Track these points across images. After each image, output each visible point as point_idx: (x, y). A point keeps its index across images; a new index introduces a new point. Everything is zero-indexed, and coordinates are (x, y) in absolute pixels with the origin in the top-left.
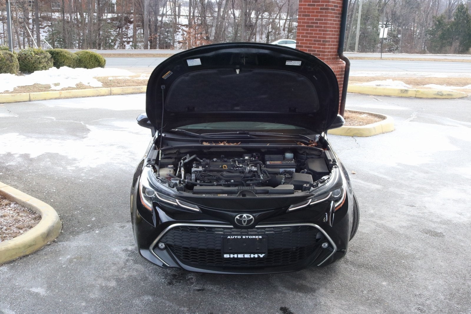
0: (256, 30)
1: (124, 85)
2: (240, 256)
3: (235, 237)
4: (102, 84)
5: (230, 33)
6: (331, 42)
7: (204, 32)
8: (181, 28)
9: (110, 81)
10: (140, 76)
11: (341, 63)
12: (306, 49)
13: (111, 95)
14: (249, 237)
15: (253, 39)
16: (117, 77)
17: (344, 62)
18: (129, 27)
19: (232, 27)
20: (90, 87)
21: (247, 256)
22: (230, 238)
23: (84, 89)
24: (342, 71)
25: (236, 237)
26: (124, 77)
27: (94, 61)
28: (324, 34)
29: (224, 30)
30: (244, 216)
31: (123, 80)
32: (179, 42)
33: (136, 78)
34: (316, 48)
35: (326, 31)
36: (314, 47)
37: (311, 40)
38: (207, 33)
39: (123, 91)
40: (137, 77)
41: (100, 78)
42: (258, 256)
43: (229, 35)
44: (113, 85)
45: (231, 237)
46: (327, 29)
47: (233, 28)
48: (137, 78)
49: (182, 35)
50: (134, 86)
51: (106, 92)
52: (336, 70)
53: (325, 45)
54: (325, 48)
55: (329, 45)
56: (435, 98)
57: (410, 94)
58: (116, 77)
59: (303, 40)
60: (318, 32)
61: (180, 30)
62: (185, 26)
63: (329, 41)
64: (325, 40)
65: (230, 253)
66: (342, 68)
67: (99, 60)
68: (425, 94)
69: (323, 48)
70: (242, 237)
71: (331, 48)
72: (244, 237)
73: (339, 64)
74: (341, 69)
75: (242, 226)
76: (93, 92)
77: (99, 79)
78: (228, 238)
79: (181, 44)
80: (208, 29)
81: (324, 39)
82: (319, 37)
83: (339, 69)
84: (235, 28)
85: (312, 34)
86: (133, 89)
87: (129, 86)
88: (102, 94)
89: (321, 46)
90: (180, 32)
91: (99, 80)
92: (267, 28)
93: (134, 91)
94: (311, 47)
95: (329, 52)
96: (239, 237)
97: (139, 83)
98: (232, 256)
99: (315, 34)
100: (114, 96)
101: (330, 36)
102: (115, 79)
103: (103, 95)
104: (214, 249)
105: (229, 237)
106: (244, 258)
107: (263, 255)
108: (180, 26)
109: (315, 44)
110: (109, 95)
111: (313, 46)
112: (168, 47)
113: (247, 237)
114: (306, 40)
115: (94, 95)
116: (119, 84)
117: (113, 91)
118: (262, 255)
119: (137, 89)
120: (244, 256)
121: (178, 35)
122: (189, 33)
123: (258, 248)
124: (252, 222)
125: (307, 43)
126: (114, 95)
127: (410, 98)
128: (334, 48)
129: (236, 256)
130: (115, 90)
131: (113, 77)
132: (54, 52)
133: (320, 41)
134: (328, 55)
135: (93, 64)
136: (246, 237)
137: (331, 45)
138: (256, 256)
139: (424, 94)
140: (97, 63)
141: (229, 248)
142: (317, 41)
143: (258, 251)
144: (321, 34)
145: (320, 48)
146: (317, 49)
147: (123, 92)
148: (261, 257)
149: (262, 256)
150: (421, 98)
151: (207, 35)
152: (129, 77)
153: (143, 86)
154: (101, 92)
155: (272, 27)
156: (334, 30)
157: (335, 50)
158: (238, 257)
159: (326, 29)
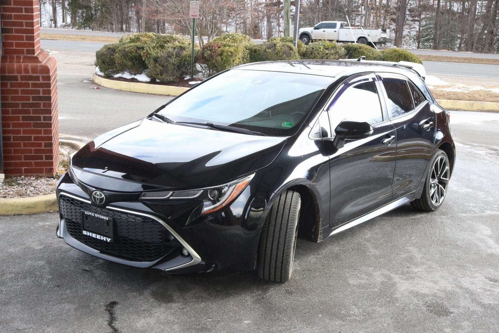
2: (94, 236)
3: (90, 214)
14: (100, 217)
21: (98, 237)
30: (97, 193)
42: (106, 239)
65: (86, 230)
72: (96, 215)
96: (93, 215)
98: (88, 234)
105: (86, 213)
124: (103, 202)
129: (91, 234)
132: (351, 48)
141: (87, 225)
143: (105, 233)
149: (109, 240)
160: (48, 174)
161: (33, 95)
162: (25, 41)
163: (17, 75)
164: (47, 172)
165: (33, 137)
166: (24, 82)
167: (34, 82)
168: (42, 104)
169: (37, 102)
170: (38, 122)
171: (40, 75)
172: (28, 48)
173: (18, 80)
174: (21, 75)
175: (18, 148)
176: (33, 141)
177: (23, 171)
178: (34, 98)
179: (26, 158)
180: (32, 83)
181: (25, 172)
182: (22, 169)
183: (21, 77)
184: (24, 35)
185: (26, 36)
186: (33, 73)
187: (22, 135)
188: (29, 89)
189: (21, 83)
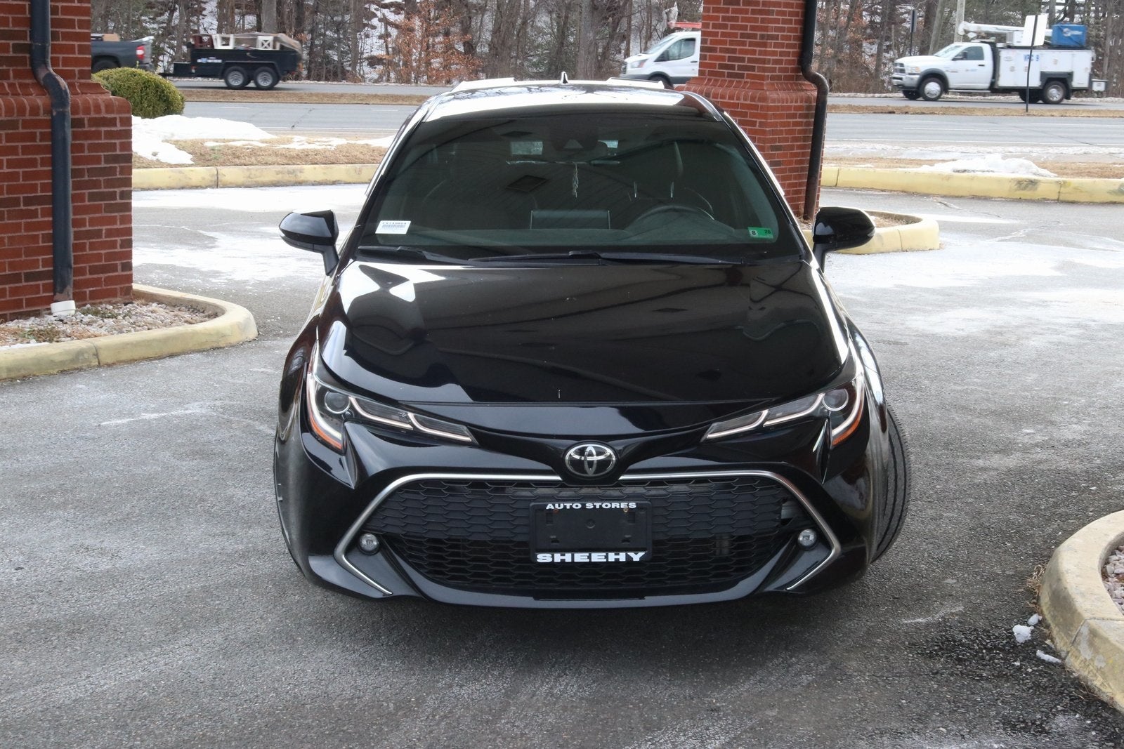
0: (629, 23)
1: (253, 160)
2: (581, 557)
3: (565, 507)
4: (191, 156)
5: (540, 31)
6: (782, 40)
7: (455, 29)
8: (378, 14)
9: (213, 150)
10: (292, 142)
11: (808, 88)
12: (723, 54)
13: (217, 186)
14: (604, 506)
15: (620, 52)
16: (229, 141)
17: (813, 87)
18: (205, 9)
19: (550, 12)
20: (160, 164)
21: (597, 557)
22: (552, 508)
23: (144, 167)
24: (809, 108)
25: (568, 506)
26: (247, 142)
27: (154, 99)
28: (763, 21)
29: (524, 23)
30: (588, 450)
31: (248, 149)
32: (374, 61)
33: (282, 146)
34: (746, 52)
35: (768, 13)
36: (742, 51)
37: (735, 35)
38: (466, 30)
39: (249, 177)
40: (284, 143)
41: (183, 144)
42: (628, 556)
43: (540, 39)
44: (222, 160)
45: (557, 505)
46: (771, 8)
47: (554, 16)
48: (286, 146)
49: (380, 37)
50: (278, 164)
51: (203, 179)
52: (794, 104)
53: (765, 45)
54: (766, 53)
55: (776, 45)
56: (1114, 203)
57: (1041, 191)
58: (224, 141)
59: (716, 34)
60: (749, 15)
61: (375, 21)
62: (393, 9)
63: (776, 37)
64: (765, 33)
65: (552, 551)
66: (808, 100)
67: (168, 97)
68: (1086, 192)
69: (761, 53)
70: (584, 506)
71: (782, 54)
72: (589, 506)
73: (803, 90)
74: (806, 102)
75: (585, 475)
76: (170, 177)
77: (181, 146)
78: (547, 508)
79: (380, 68)
80: (470, 18)
81: (765, 31)
82: (753, 28)
83: (801, 102)
84: (559, 17)
85: (736, 19)
86: (278, 173)
87: (266, 164)
88: (194, 184)
89: (758, 49)
90: (374, 27)
91: (182, 148)
92: (665, 16)
93: (279, 177)
94: (734, 51)
95: (776, 62)
96: (577, 506)
97: (294, 157)
98: (558, 558)
99: (744, 19)
100: (226, 189)
101: (779, 24)
102: (225, 146)
103: (197, 187)
104: (512, 542)
105: (550, 506)
106: (591, 563)
107: (641, 554)
108: (376, 7)
109: (743, 44)
110: (213, 188)
111: (738, 48)
112: (340, 75)
113: (598, 507)
114: (723, 35)
115: (173, 184)
116: (238, 157)
117: (225, 176)
118: (636, 554)
119: (289, 173)
120: (589, 557)
121: (367, 36)
122: (406, 30)
123: (627, 536)
124: (610, 468)
125: (724, 42)
126: (225, 186)
127: (1043, 201)
128: (790, 52)
129: (568, 558)
130: (229, 173)
131: (217, 142)
133: (754, 36)
134: (773, 70)
135: (151, 108)
136: (595, 506)
137: (782, 46)
138: (622, 557)
139: (1081, 192)
140: (163, 106)
141: (552, 537)
142: (749, 36)
143: (626, 544)
144: (756, 20)
145: (754, 52)
146: (749, 56)
147: (250, 180)
148: (634, 560)
149: (636, 557)
150: (1073, 203)
151: (469, 36)
152: (263, 142)
153: (305, 166)
154: (190, 179)
155: (679, 14)
156: (790, 11)
157: (791, 58)
158: (575, 561)
159: (767, 8)
160: (125, 297)
161: (105, 154)
162: (77, 55)
163: (83, 116)
164: (123, 294)
165: (104, 231)
166: (93, 129)
167: (109, 129)
168: (118, 170)
169: (111, 165)
170: (112, 202)
171: (117, 116)
172: (81, 68)
173: (84, 127)
174: (88, 116)
175: (80, 253)
176: (104, 239)
177: (88, 296)
178: (107, 160)
179: (94, 270)
180: (105, 131)
181: (91, 298)
182: (86, 292)
183: (90, 120)
184: (76, 43)
185: (79, 45)
186: (107, 112)
187: (88, 228)
188: (100, 142)
189: (90, 131)
